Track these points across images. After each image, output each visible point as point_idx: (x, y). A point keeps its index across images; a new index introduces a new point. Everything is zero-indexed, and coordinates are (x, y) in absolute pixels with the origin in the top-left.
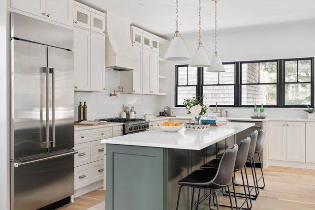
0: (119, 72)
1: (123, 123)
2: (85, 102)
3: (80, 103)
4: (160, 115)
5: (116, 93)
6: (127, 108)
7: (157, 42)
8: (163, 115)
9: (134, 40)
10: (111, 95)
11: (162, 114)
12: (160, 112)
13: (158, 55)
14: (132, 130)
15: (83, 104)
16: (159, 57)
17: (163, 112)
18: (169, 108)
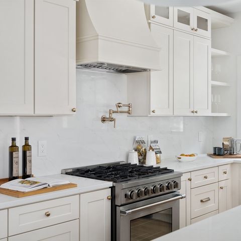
0: (124, 76)
1: (110, 184)
2: (27, 139)
3: (14, 140)
4: (215, 154)
5: (114, 116)
6: (143, 142)
7: (206, 20)
8: (219, 155)
9: (153, 13)
10: (104, 120)
11: (218, 152)
12: (215, 148)
13: (209, 43)
14: (131, 197)
15: (20, 143)
16: (213, 47)
17: (220, 149)
18: (232, 141)
